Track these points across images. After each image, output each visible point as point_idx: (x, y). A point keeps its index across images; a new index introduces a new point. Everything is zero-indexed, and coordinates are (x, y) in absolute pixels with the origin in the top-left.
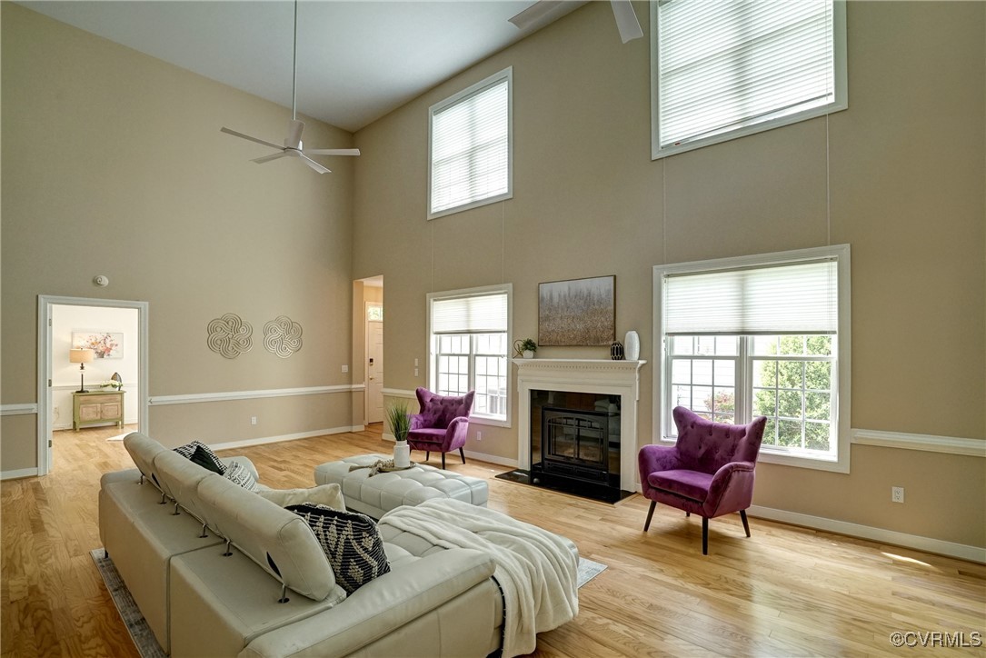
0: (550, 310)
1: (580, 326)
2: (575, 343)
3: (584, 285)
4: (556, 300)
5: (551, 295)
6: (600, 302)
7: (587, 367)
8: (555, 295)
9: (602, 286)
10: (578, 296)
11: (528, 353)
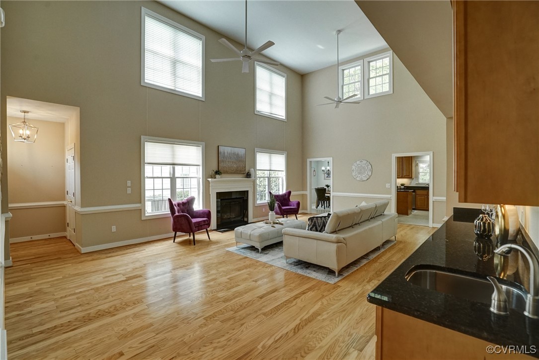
0: (224, 158)
1: (235, 166)
2: (233, 172)
3: (236, 150)
4: (226, 154)
5: (224, 153)
6: (242, 157)
7: (231, 181)
8: (226, 152)
9: (241, 151)
10: (234, 154)
11: (217, 176)
